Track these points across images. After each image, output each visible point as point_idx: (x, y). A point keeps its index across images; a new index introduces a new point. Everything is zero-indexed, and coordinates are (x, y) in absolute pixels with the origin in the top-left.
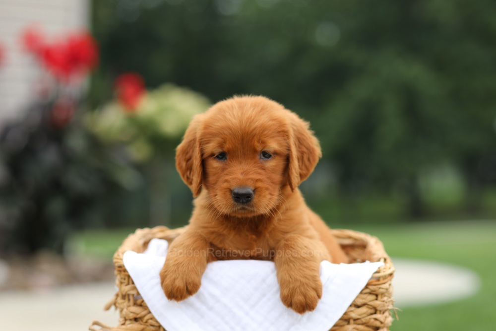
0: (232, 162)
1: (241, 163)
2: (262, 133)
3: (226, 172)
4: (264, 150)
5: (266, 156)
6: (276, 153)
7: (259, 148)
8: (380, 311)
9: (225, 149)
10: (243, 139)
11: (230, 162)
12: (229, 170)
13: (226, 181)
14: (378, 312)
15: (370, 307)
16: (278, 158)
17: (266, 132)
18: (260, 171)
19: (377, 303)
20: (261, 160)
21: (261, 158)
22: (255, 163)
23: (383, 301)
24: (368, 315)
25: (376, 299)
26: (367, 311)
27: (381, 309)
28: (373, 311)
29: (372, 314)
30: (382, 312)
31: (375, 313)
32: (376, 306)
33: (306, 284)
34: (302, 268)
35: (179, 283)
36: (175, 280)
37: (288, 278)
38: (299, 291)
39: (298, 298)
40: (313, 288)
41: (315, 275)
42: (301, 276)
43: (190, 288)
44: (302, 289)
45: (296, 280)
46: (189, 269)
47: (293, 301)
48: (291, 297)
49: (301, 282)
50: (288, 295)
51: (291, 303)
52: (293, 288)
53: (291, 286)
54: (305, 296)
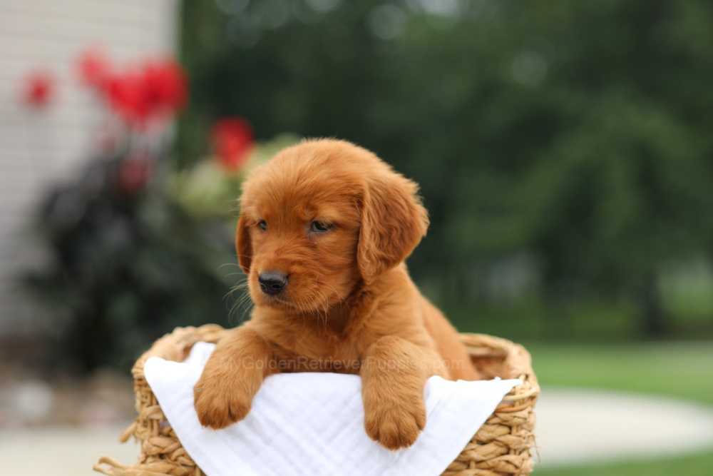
0: (269, 234)
1: (279, 236)
2: (313, 195)
4: (316, 219)
5: (321, 227)
7: (307, 215)
8: (515, 450)
14: (512, 452)
15: (501, 444)
16: (340, 231)
17: (320, 194)
19: (510, 439)
20: (312, 233)
21: (312, 230)
22: (298, 237)
23: (520, 436)
24: (498, 456)
25: (510, 433)
26: (495, 451)
27: (516, 447)
28: (504, 450)
29: (503, 454)
30: (518, 452)
31: (508, 453)
32: (508, 443)
33: (401, 406)
34: (396, 383)
35: (219, 403)
36: (212, 397)
37: (375, 398)
38: (389, 416)
39: (388, 426)
40: (411, 414)
41: (415, 394)
42: (394, 395)
43: (234, 411)
44: (395, 413)
45: (386, 400)
46: (236, 383)
47: (381, 430)
48: (378, 425)
49: (394, 404)
50: (374, 422)
51: (378, 432)
52: (382, 411)
53: (379, 408)
54: (398, 424)
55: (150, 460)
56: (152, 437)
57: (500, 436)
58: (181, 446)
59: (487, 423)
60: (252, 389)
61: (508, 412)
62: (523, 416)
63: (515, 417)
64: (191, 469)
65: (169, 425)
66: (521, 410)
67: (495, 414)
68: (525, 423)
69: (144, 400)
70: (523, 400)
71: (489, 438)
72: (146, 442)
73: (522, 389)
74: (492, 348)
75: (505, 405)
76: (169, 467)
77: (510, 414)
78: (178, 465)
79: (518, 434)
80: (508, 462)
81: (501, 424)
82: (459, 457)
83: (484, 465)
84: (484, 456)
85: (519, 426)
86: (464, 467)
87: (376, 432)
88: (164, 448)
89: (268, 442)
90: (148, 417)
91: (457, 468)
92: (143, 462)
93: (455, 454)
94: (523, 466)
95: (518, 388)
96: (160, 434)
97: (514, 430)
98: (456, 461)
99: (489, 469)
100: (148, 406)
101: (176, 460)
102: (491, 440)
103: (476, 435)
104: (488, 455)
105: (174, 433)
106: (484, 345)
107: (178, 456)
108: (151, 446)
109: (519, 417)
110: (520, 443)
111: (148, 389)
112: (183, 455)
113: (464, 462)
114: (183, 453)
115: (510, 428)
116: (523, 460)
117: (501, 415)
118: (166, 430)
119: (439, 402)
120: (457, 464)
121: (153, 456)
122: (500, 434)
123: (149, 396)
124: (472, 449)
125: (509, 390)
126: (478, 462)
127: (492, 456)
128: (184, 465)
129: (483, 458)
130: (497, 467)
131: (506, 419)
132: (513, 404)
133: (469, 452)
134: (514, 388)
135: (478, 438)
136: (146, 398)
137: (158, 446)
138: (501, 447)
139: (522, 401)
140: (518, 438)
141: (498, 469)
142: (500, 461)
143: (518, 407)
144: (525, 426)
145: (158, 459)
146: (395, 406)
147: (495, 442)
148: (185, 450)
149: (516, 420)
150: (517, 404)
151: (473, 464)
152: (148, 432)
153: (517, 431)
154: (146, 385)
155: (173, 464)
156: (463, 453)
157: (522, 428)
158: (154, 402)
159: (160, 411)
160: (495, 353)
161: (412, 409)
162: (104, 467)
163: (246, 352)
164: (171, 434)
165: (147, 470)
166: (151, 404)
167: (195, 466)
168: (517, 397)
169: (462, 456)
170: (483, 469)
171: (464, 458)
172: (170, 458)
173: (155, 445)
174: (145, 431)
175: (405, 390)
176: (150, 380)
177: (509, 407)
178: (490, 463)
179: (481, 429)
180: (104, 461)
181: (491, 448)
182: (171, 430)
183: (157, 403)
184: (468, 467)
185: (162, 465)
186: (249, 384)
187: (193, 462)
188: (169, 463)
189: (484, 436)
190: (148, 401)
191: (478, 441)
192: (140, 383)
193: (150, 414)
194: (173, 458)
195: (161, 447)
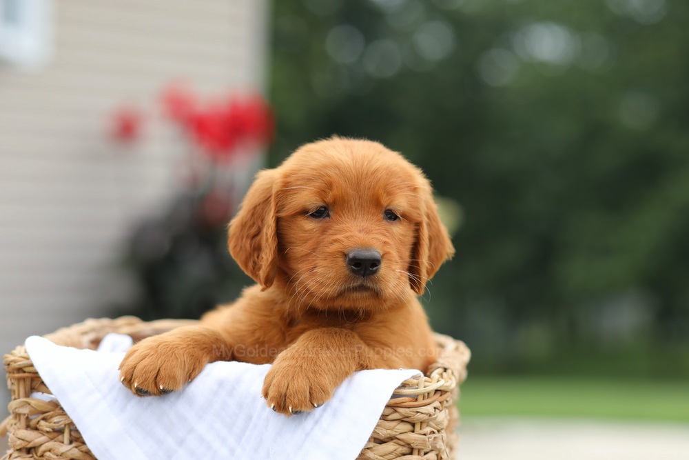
7: (385, 200)
8: (419, 451)
14: (416, 452)
15: (401, 443)
19: (413, 437)
20: (385, 221)
22: (378, 220)
23: (424, 435)
24: (399, 456)
25: (413, 432)
26: (396, 450)
27: (420, 447)
28: (405, 450)
29: (404, 455)
31: (410, 453)
32: (409, 442)
55: (15, 455)
56: (18, 429)
57: (401, 433)
59: (383, 419)
61: (410, 407)
62: (427, 412)
63: (418, 412)
66: (426, 405)
68: (429, 420)
70: (428, 393)
71: (389, 436)
75: (408, 399)
77: (411, 409)
79: (422, 432)
81: (401, 421)
85: (422, 423)
88: (30, 442)
90: (14, 410)
92: (10, 457)
96: (28, 426)
97: (417, 428)
100: (15, 399)
101: (42, 456)
102: (391, 438)
104: (387, 454)
107: (45, 452)
108: (17, 440)
109: (423, 413)
110: (424, 442)
112: (50, 451)
115: (413, 425)
117: (403, 410)
118: (33, 423)
121: (18, 450)
122: (401, 431)
124: (370, 449)
127: (391, 456)
129: (380, 458)
131: (407, 415)
132: (416, 397)
133: (368, 452)
135: (376, 436)
137: (23, 440)
138: (403, 446)
139: (426, 395)
140: (422, 437)
143: (421, 401)
145: (24, 455)
147: (396, 441)
149: (420, 416)
150: (420, 398)
153: (421, 429)
156: (363, 452)
157: (426, 426)
164: (38, 426)
168: (421, 390)
172: (36, 453)
173: (19, 439)
177: (412, 401)
179: (378, 425)
181: (390, 447)
188: (35, 459)
189: (383, 433)
191: (376, 439)
193: (17, 408)
194: (39, 454)
195: (27, 441)
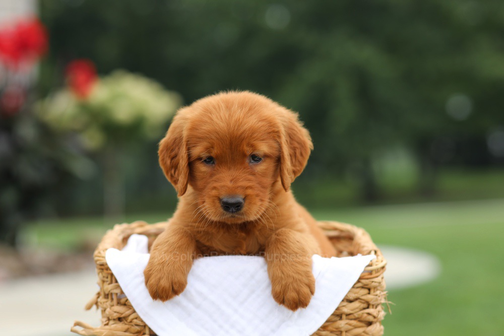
0: (220, 167)
1: (230, 169)
2: (251, 136)
3: (214, 178)
5: (256, 159)
6: (266, 156)
7: (248, 151)
8: (373, 305)
9: (213, 154)
10: (231, 144)
11: (219, 168)
12: (218, 176)
13: (215, 188)
14: (371, 306)
15: (363, 301)
16: (268, 161)
17: (255, 135)
18: (250, 177)
19: (370, 297)
20: (251, 164)
21: (250, 162)
22: (245, 168)
23: (377, 295)
24: (361, 310)
25: (369, 293)
26: (360, 306)
27: (374, 303)
28: (365, 305)
29: (364, 309)
30: (375, 307)
31: (368, 308)
32: (368, 300)
33: (299, 280)
34: (294, 263)
35: (165, 283)
36: (160, 279)
37: (280, 275)
38: (291, 287)
39: (291, 295)
40: (306, 285)
41: (308, 270)
42: (293, 272)
43: (176, 288)
44: (295, 285)
45: (289, 276)
46: (175, 268)
47: (285, 298)
48: (283, 294)
49: (294, 278)
50: (280, 292)
51: (283, 299)
52: (286, 284)
53: (284, 283)
54: (298, 292)
55: (111, 322)
56: (113, 306)
57: (362, 295)
58: (134, 312)
59: (353, 287)
60: (186, 270)
61: (367, 279)
62: (378, 281)
63: (373, 282)
64: (143, 328)
65: (126, 297)
66: (377, 277)
67: (359, 281)
68: (379, 286)
69: (105, 279)
70: (378, 269)
71: (355, 298)
72: (108, 310)
73: (376, 262)
74: (341, 231)
75: (367, 274)
76: (126, 327)
77: (369, 280)
78: (132, 325)
79: (375, 294)
80: (369, 314)
81: (362, 287)
82: (335, 312)
83: (351, 317)
84: (352, 310)
85: (375, 288)
86: (338, 318)
87: (281, 300)
88: (122, 314)
89: (198, 307)
90: (109, 291)
91: (333, 320)
92: (107, 324)
93: (332, 310)
94: (379, 316)
95: (374, 261)
96: (119, 303)
97: (372, 291)
98: (333, 315)
99: (355, 319)
100: (109, 284)
101: (131, 322)
102: (357, 299)
103: (347, 296)
104: (354, 309)
105: (130, 303)
106: (335, 229)
107: (133, 319)
108: (113, 313)
109: (375, 282)
110: (377, 300)
111: (109, 272)
112: (136, 318)
113: (338, 315)
114: (136, 316)
115: (369, 289)
116: (379, 312)
117: (363, 281)
118: (123, 301)
119: (319, 274)
120: (333, 317)
121: (114, 320)
122: (362, 294)
123: (109, 277)
124: (343, 306)
125: (368, 263)
126: (347, 315)
127: (357, 310)
128: (137, 325)
129: (351, 312)
130: (361, 318)
131: (366, 284)
132: (371, 273)
133: (341, 308)
134: (371, 261)
135: (347, 298)
136: (107, 278)
137: (118, 313)
138: (364, 303)
139: (377, 271)
140: (375, 297)
141: (362, 319)
142: (363, 313)
143: (374, 275)
144: (379, 288)
145: (118, 322)
146: (295, 280)
147: (359, 300)
148: (138, 315)
149: (374, 284)
150: (374, 272)
151: (344, 317)
152: (109, 303)
153: (374, 292)
154: (108, 269)
155: (129, 325)
156: (338, 309)
157: (377, 290)
158: (114, 281)
159: (119, 287)
160: (343, 234)
161: (306, 281)
162: (78, 328)
163: (180, 244)
164: (126, 303)
165: (110, 329)
166: (111, 283)
167: (145, 326)
168: (374, 267)
169: (337, 311)
170: (351, 319)
171: (338, 312)
172: (126, 321)
173: (115, 312)
174: (106, 302)
175: (300, 268)
176: (110, 265)
177: (369, 275)
178: (356, 315)
179: (350, 291)
180: (78, 324)
181: (356, 304)
182: (127, 300)
183: (116, 282)
184: (341, 318)
185: (121, 326)
186: (185, 267)
187: (144, 323)
188: (126, 324)
189: (352, 297)
190: (109, 279)
191: (347, 300)
192: (102, 267)
193: (111, 290)
194: (129, 320)
195: (120, 313)
